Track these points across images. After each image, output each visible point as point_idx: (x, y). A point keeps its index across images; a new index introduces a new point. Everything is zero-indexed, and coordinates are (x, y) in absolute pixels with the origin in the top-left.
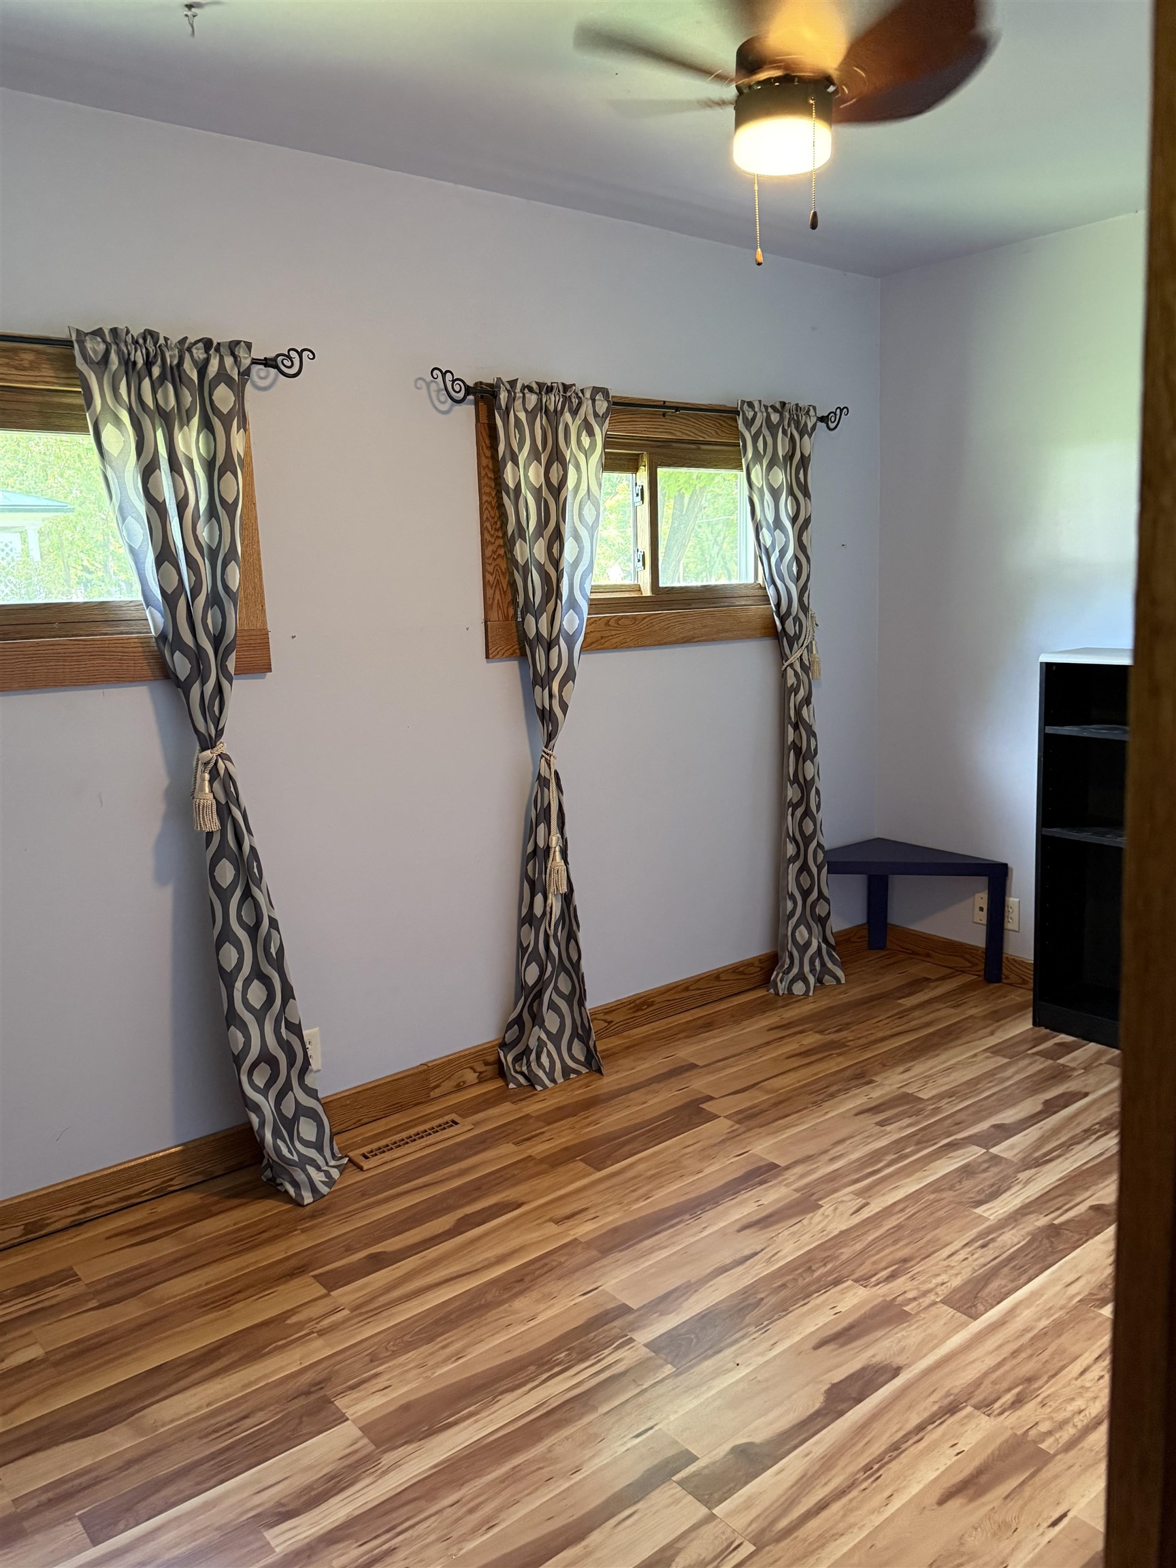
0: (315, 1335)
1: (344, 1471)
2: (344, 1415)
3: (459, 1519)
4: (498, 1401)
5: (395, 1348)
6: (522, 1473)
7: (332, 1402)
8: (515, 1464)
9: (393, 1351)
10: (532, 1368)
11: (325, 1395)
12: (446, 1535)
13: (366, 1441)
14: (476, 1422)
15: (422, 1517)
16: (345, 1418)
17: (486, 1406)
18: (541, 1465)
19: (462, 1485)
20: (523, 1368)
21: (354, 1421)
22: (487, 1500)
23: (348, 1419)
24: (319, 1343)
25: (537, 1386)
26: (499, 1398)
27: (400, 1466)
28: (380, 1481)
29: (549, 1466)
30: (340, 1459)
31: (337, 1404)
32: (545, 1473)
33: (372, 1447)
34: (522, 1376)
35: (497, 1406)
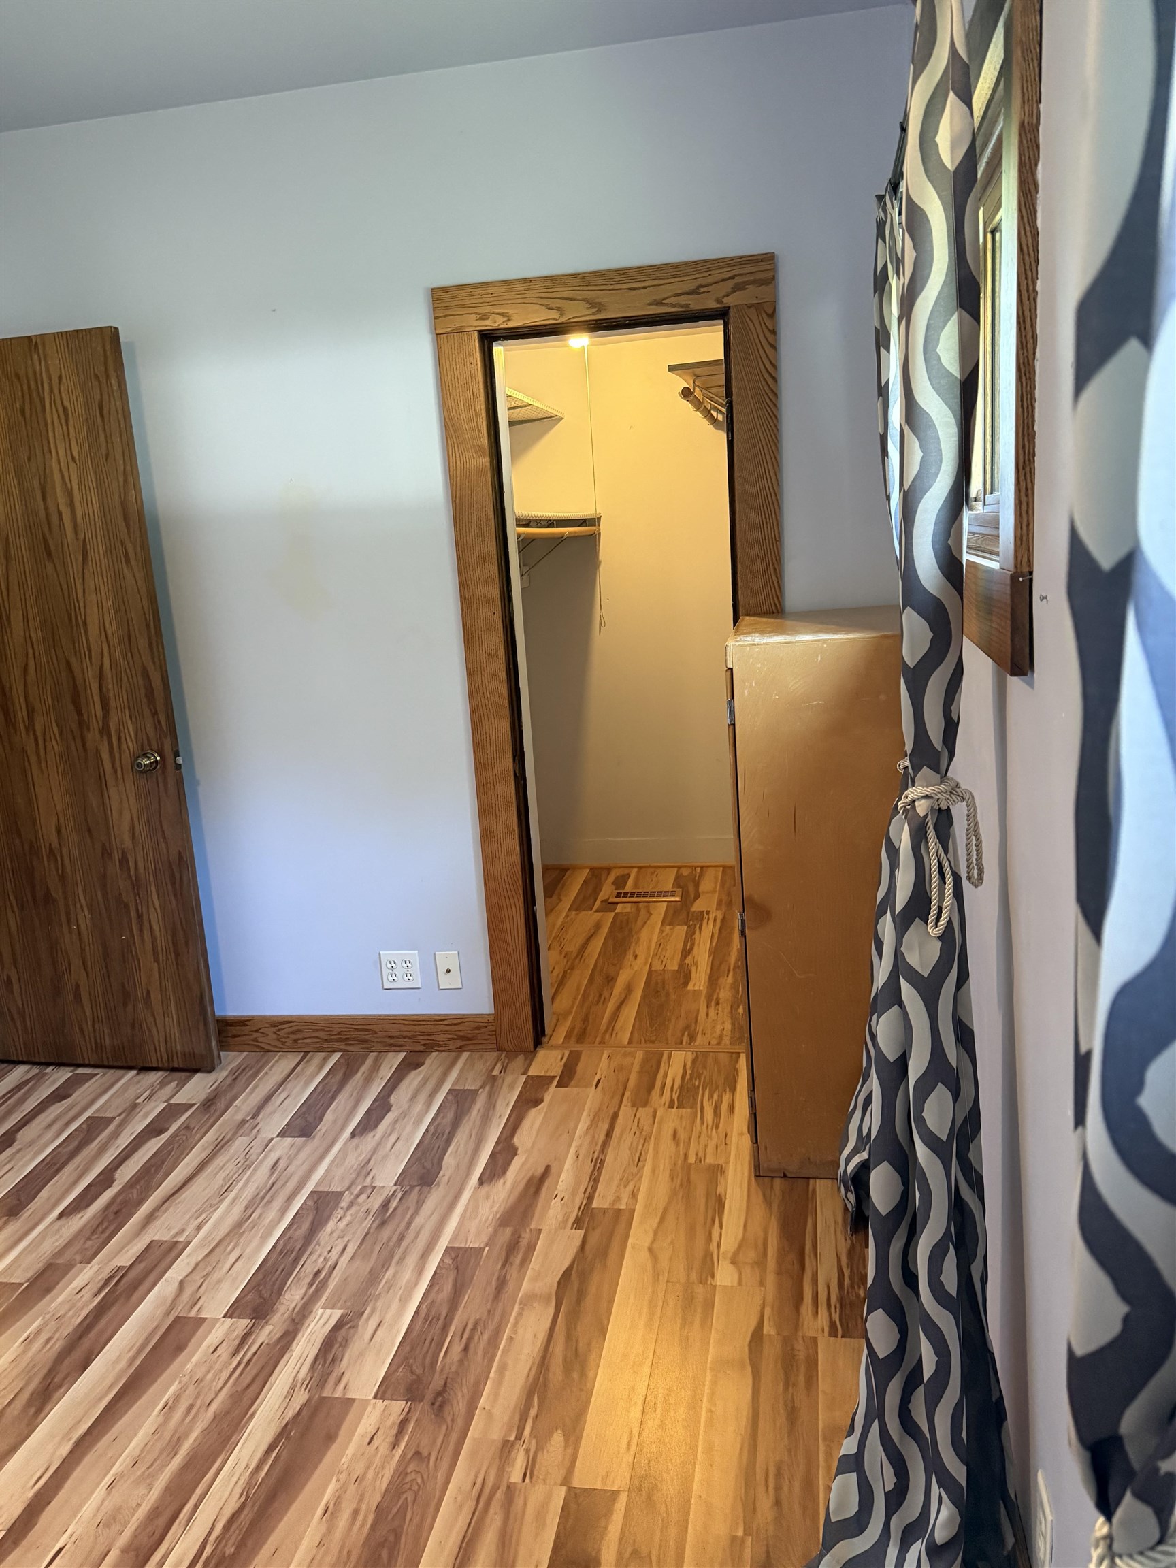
0: (512, 1438)
1: (330, 1369)
2: (383, 1398)
3: (197, 1398)
4: (241, 1496)
5: (409, 1478)
6: (165, 1454)
7: (407, 1401)
8: (178, 1456)
9: (407, 1474)
10: (230, 1550)
11: (422, 1400)
12: (199, 1384)
13: (338, 1394)
14: (247, 1466)
15: (231, 1381)
16: (379, 1396)
17: (249, 1484)
18: (151, 1470)
19: (215, 1417)
20: (241, 1545)
21: (366, 1402)
22: (183, 1420)
23: (375, 1398)
24: (496, 1435)
25: (209, 1534)
26: (243, 1499)
27: (285, 1398)
28: (291, 1380)
29: (143, 1473)
30: (343, 1373)
31: (402, 1402)
32: (141, 1468)
33: (326, 1393)
34: (234, 1536)
35: (238, 1491)
